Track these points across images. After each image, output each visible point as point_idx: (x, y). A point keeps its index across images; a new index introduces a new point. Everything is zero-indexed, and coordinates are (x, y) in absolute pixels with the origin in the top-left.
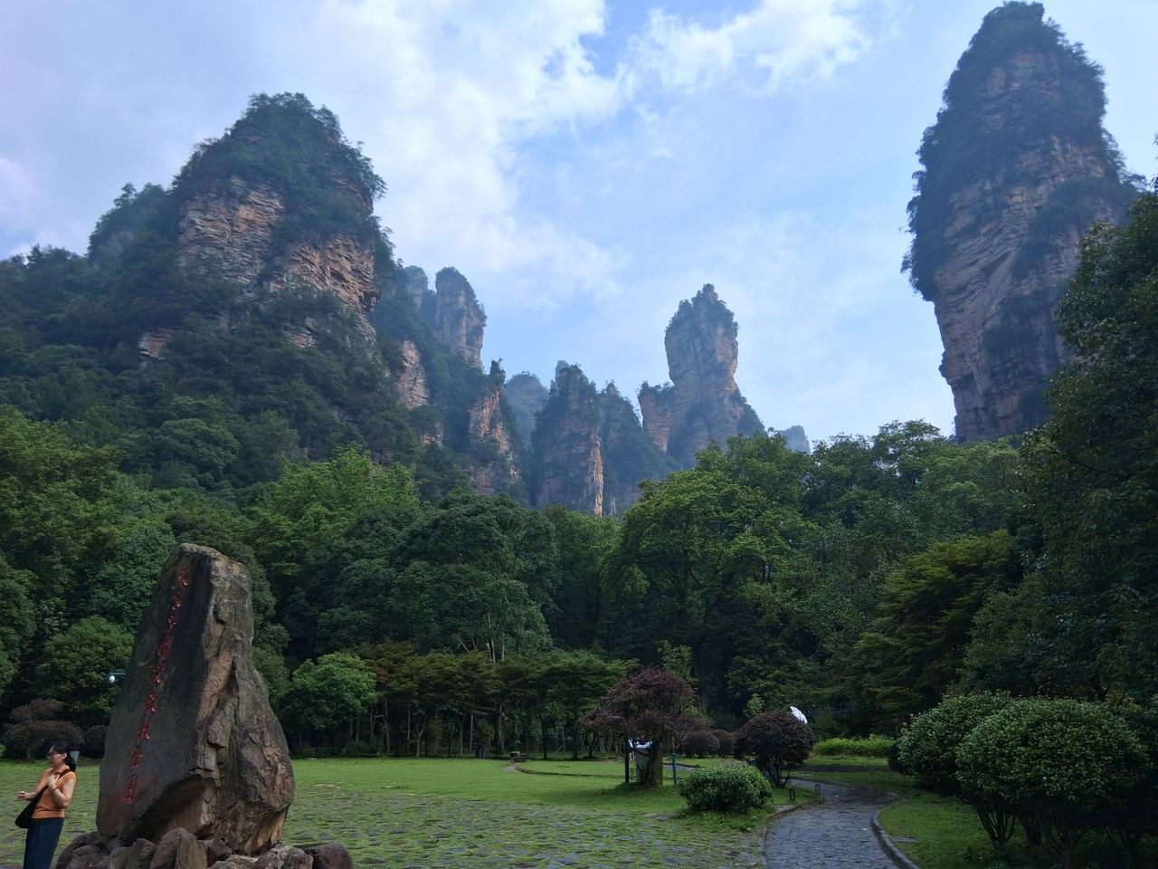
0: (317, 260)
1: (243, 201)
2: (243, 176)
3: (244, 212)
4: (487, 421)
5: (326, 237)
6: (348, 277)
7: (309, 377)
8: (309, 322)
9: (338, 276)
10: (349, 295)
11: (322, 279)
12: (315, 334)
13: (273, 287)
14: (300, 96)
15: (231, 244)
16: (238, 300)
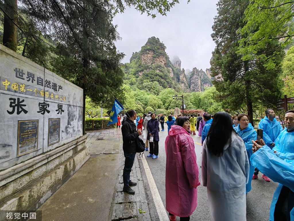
0: (158, 60)
1: (148, 54)
2: (148, 50)
3: (149, 55)
4: (182, 77)
5: (159, 56)
6: (162, 61)
7: (159, 76)
8: (158, 68)
9: (161, 62)
10: (163, 64)
11: (159, 62)
12: (159, 70)
13: (153, 65)
14: (154, 37)
15: (148, 60)
16: (149, 67)
